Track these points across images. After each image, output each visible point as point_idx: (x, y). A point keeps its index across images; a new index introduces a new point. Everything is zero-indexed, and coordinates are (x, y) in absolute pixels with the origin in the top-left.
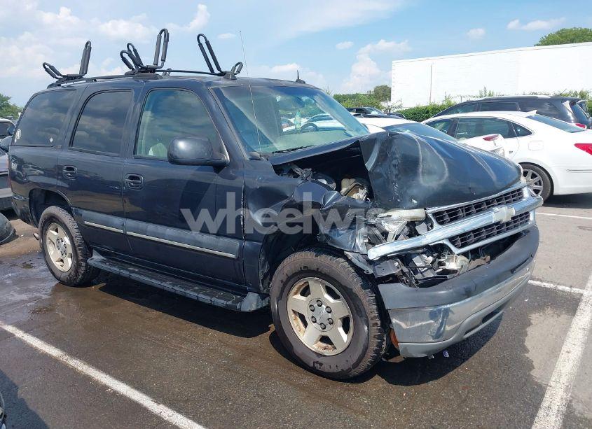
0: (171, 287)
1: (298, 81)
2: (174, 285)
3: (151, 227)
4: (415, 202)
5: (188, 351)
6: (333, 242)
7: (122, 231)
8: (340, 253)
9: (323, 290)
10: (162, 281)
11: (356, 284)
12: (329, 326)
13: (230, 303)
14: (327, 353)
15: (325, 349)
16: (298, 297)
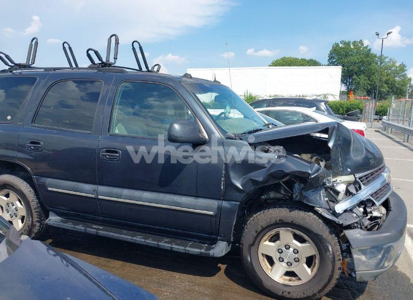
0: (143, 240)
1: (215, 81)
2: (146, 239)
3: (126, 192)
4: (349, 170)
5: (170, 293)
6: (308, 201)
7: (93, 196)
8: (311, 209)
9: (291, 236)
10: (133, 236)
11: (324, 231)
12: (295, 264)
13: (203, 251)
14: (291, 283)
15: (290, 281)
16: (267, 243)
